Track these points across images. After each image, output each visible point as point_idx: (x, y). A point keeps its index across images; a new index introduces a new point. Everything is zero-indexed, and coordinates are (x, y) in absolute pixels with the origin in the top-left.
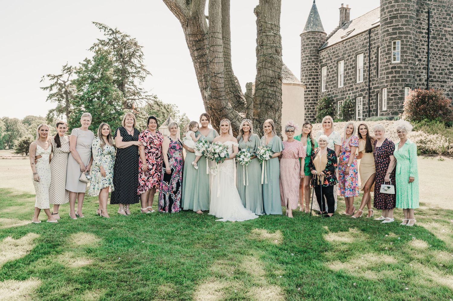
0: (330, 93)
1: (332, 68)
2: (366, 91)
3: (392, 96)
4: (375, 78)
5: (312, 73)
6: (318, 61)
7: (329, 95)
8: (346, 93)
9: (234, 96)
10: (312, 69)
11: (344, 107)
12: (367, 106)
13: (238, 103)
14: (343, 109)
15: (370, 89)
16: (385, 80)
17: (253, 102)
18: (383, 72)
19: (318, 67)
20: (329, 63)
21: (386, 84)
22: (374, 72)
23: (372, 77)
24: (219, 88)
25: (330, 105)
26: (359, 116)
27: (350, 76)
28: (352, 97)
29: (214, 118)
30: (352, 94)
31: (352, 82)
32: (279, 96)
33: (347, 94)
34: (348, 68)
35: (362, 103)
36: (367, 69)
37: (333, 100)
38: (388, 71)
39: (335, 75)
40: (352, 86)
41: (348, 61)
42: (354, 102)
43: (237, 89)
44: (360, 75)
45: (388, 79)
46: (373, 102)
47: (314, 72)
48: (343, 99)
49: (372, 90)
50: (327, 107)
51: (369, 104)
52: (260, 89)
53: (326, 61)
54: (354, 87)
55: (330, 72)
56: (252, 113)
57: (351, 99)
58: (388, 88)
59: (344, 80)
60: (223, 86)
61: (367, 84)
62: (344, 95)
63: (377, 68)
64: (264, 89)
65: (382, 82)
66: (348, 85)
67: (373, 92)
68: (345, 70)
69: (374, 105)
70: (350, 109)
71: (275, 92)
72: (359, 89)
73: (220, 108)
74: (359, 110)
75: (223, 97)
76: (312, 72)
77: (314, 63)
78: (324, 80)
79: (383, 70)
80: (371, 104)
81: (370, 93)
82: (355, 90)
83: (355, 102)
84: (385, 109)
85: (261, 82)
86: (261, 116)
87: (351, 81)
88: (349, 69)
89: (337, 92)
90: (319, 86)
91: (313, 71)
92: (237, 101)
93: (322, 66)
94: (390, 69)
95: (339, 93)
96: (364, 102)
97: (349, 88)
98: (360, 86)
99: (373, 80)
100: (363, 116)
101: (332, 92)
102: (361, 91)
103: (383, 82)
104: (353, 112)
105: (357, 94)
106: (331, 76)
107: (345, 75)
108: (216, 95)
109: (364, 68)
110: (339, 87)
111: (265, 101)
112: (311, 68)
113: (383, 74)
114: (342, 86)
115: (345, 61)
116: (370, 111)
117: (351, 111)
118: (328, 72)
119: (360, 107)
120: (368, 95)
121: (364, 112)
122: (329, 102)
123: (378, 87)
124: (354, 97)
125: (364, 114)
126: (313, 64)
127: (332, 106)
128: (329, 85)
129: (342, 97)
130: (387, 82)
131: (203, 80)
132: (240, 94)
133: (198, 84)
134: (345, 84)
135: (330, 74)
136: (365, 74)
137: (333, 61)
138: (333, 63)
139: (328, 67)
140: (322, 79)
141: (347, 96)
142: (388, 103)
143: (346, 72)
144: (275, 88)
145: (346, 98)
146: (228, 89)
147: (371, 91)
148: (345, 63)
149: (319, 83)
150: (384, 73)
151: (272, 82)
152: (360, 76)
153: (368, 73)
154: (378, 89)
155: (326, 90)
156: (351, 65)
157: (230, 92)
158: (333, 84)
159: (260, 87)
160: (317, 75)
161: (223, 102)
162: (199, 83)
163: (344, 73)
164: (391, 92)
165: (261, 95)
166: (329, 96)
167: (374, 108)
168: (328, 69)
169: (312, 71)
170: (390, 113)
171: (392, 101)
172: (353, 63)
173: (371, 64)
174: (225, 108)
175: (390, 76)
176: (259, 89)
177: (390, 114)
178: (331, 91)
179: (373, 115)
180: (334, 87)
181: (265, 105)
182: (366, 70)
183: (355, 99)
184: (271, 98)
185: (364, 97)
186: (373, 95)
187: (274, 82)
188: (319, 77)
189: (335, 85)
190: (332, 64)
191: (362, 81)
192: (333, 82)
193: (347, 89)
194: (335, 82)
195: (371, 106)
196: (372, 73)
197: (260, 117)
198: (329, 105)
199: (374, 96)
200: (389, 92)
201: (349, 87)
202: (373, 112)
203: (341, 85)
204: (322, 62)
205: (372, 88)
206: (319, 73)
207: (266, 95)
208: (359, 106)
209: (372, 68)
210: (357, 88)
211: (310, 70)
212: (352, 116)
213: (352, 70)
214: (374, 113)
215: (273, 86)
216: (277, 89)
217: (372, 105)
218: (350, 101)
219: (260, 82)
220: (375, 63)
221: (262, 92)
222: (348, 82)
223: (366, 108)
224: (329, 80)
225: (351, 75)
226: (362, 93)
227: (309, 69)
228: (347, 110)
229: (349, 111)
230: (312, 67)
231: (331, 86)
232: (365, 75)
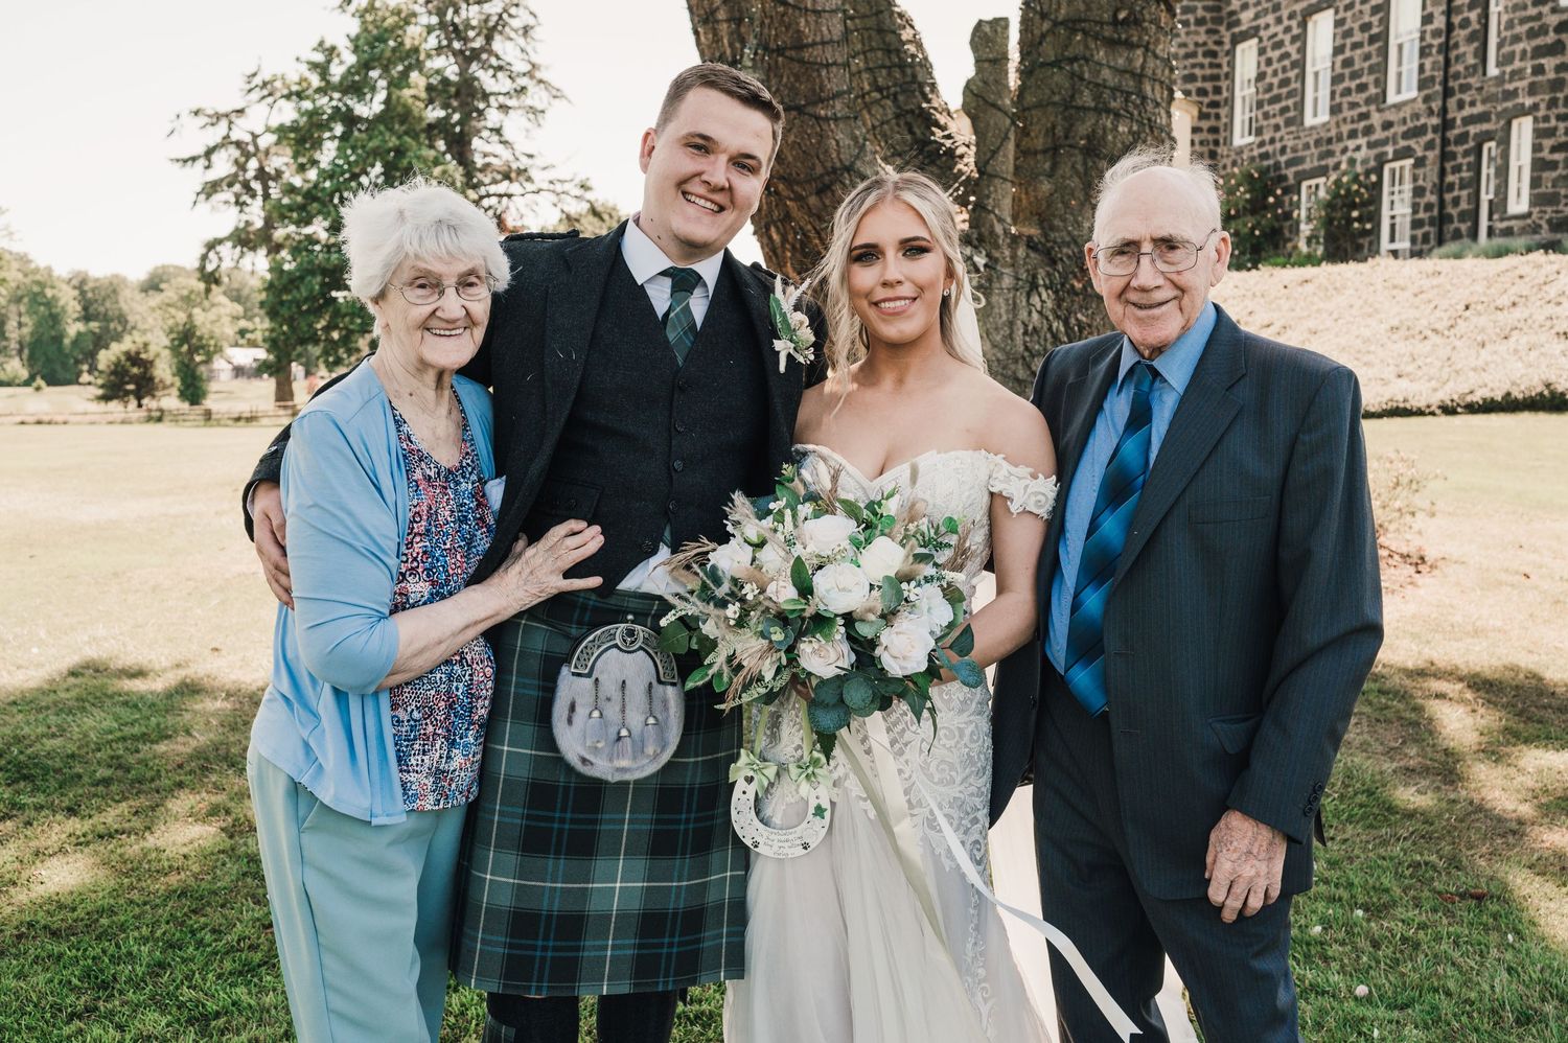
0: (1269, 148)
1: (1279, 45)
2: (1430, 136)
3: (1554, 149)
4: (1471, 80)
5: (1198, 72)
6: (1218, 21)
7: (1264, 156)
8: (1337, 147)
9: (897, 116)
10: (1193, 55)
11: (1330, 206)
12: (1433, 199)
13: (921, 151)
14: (1327, 214)
15: (1447, 124)
16: (1522, 84)
17: (1012, 136)
18: (1519, 47)
19: (1219, 43)
20: (1267, 26)
21: (1528, 102)
22: (1468, 50)
23: (1457, 76)
24: (814, 44)
25: (1271, 200)
26: (1392, 239)
27: (1360, 76)
28: (1365, 161)
29: (784, 240)
30: (1364, 149)
31: (1368, 101)
32: (1158, 105)
33: (1345, 150)
34: (1349, 42)
35: (1408, 186)
36: (1436, 42)
37: (1284, 178)
38: (1539, 41)
39: (1292, 74)
40: (1365, 116)
41: (1349, 14)
42: (1374, 184)
43: (914, 76)
44: (1404, 69)
45: (1540, 78)
46: (1461, 179)
47: (1202, 66)
48: (1323, 171)
49: (1456, 132)
50: (1257, 206)
51: (1442, 188)
52: (1051, 65)
53: (1257, 16)
54: (1376, 119)
55: (1269, 62)
56: (1007, 203)
57: (1359, 169)
58: (1541, 113)
59: (1333, 93)
60: (838, 31)
61: (1436, 105)
62: (1330, 154)
63: (1481, 35)
64: (1075, 59)
65: (1514, 93)
66: (1348, 114)
67: (1462, 138)
68: (1338, 50)
69: (1464, 193)
70: (1355, 214)
71: (1139, 77)
72: (1400, 129)
73: (819, 170)
74: (1393, 217)
75: (838, 105)
76: (1194, 66)
77: (1202, 29)
78: (1244, 98)
79: (1516, 39)
80: (1451, 187)
81: (1445, 142)
82: (1379, 135)
83: (1379, 184)
84: (1519, 203)
85: (1056, 24)
86: (1057, 222)
87: (1364, 96)
88: (1356, 46)
89: (1300, 143)
90: (1224, 120)
91: (1200, 59)
92: (916, 141)
93: (1237, 40)
94: (1552, 34)
95: (1307, 146)
96: (1420, 182)
97: (1355, 126)
98: (1402, 115)
99: (1465, 88)
100: (1413, 240)
101: (1278, 145)
102: (1406, 135)
103: (1516, 89)
104: (1368, 226)
105: (1390, 150)
106: (1275, 81)
107: (1339, 70)
108: (792, 88)
109: (1422, 39)
110: (1309, 121)
111: (1084, 128)
112: (1191, 47)
113: (1518, 57)
114: (1324, 117)
115: (1337, 12)
116: (1442, 220)
117: (1359, 219)
118: (1263, 64)
119: (1397, 207)
120: (1437, 151)
121: (1416, 224)
122: (1266, 185)
123: (1484, 117)
124: (1372, 163)
125: (1419, 233)
126: (1197, 33)
127: (1279, 203)
128: (1266, 116)
129: (1323, 163)
130: (1532, 90)
131: (721, 15)
132: (929, 101)
133: (692, 38)
134: (1335, 110)
135: (1269, 70)
136: (1428, 63)
137: (1285, 13)
138: (1286, 23)
139: (1261, 40)
140: (1238, 94)
141: (1344, 158)
142: (1535, 182)
143: (1340, 58)
144: (1139, 52)
145: (1337, 167)
146: (865, 76)
147: (1452, 134)
148: (1339, 23)
149: (1223, 112)
150: (1524, 52)
151: (1122, 15)
152: (1399, 75)
153: (1441, 58)
154: (1485, 127)
155: (1251, 139)
156: (1365, 27)
157: (876, 95)
158: (1285, 110)
159: (1049, 51)
160: (1216, 78)
161: (840, 136)
162: (696, 33)
163: (1333, 63)
164: (1551, 132)
165: (1057, 98)
166: (1265, 163)
167: (1464, 205)
168: (1262, 51)
169: (1192, 61)
170: (1543, 223)
171: (1554, 174)
172: (1375, 20)
173: (1456, 20)
174: (849, 169)
175: (1549, 63)
176: (1043, 65)
177: (1545, 226)
178: (1272, 141)
179: (1457, 235)
180: (1289, 122)
181: (1079, 158)
182: (1430, 46)
183: (1379, 171)
184: (1117, 115)
185: (1420, 163)
186: (1460, 149)
187: (1135, 21)
188: (1224, 84)
189: (1292, 114)
190: (1280, 28)
191: (1411, 92)
192: (1283, 104)
193: (1345, 129)
194: (1290, 102)
195: (1448, 197)
196: (1457, 58)
197: (1052, 228)
198: (1265, 198)
199: (1466, 153)
200: (1539, 134)
201: (1353, 122)
202: (1456, 224)
203: (1316, 116)
204: (1238, 23)
205: (1459, 122)
206: (1226, 69)
207: (1086, 98)
208: (1392, 202)
209: (1460, 34)
210: (1387, 125)
211: (1187, 56)
212: (1365, 241)
213: (1367, 49)
214: (1464, 227)
215: (1130, 46)
216: (1151, 63)
217: (1456, 193)
218: (1356, 179)
219: (1046, 26)
220: (1473, 15)
221: (1059, 78)
222: (1350, 99)
223: (1429, 207)
224: (1267, 96)
225: (1362, 69)
226: (1412, 143)
227: (1182, 52)
228: (1342, 218)
229: (1350, 221)
230: (1197, 44)
231: (1273, 121)
232: (1428, 66)
